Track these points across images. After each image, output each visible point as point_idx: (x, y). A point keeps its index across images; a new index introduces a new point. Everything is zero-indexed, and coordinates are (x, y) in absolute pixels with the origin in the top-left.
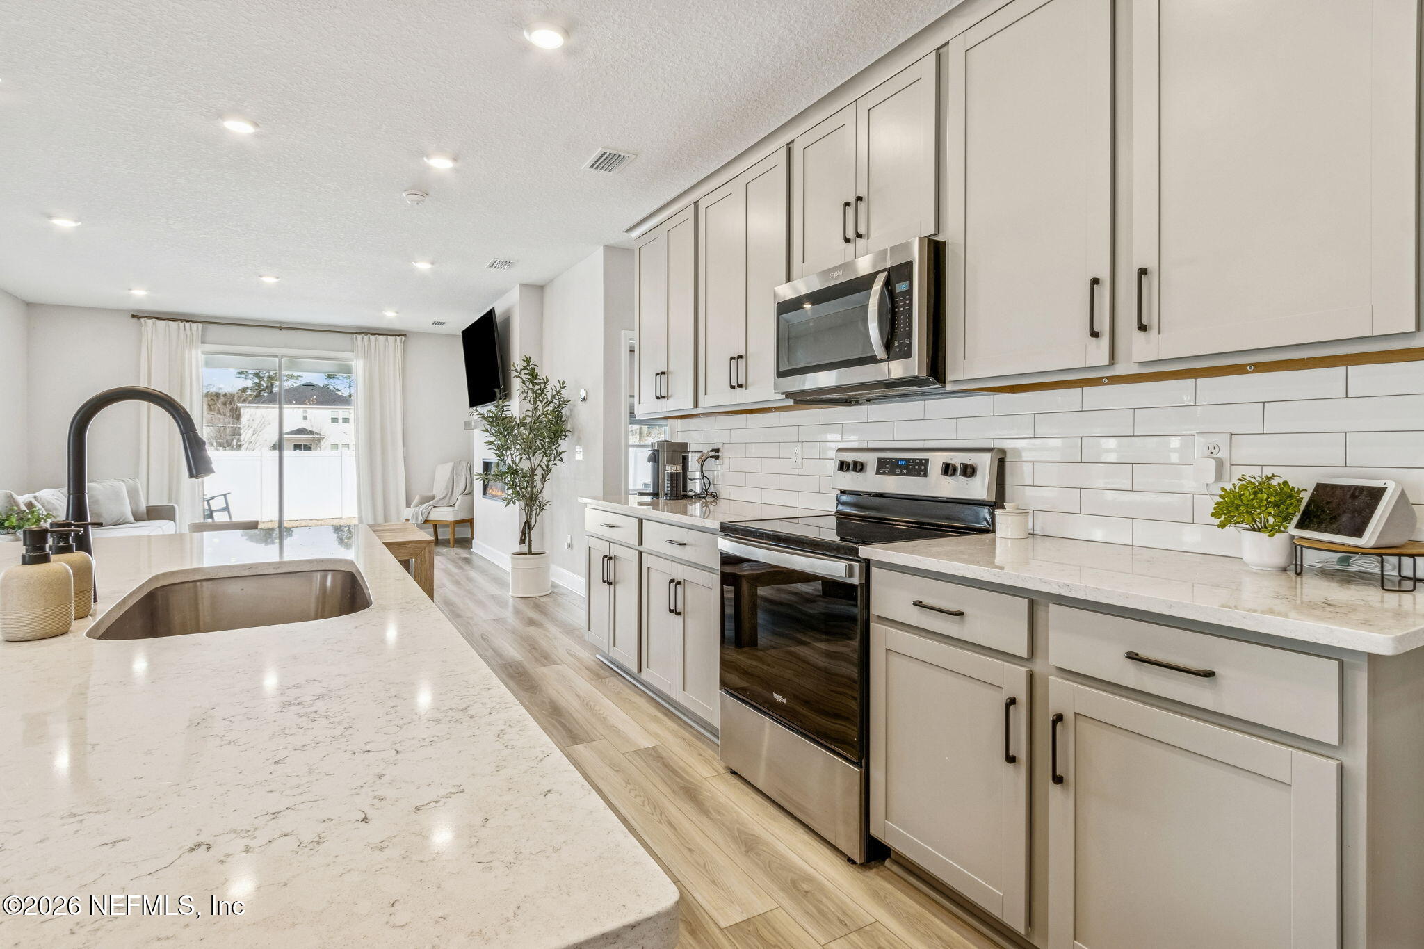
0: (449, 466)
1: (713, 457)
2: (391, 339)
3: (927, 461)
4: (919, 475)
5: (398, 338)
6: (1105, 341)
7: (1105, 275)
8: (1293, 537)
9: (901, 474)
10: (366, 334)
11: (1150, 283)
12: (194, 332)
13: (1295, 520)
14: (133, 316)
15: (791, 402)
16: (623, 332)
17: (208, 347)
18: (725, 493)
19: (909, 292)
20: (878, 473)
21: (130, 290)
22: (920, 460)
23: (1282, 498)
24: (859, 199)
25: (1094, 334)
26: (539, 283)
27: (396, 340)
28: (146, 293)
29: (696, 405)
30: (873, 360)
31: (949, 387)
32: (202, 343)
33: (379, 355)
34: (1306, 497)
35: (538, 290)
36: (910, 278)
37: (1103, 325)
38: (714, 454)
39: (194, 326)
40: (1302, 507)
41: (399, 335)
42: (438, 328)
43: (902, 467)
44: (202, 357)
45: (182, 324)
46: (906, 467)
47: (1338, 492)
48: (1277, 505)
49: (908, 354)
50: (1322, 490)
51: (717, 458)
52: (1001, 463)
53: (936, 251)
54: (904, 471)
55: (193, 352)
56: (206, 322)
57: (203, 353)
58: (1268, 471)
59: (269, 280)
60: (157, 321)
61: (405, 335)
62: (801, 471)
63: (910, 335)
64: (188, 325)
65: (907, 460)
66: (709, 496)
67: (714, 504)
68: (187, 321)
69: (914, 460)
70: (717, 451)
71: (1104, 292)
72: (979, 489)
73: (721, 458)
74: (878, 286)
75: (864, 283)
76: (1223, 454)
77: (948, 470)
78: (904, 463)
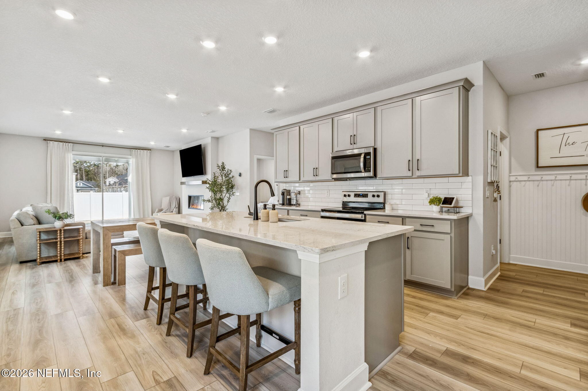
0: (168, 198)
1: (299, 194)
2: (145, 151)
3: (368, 194)
4: (366, 197)
5: (148, 151)
6: (411, 171)
7: (411, 159)
8: (441, 206)
9: (361, 197)
10: (136, 149)
11: (420, 162)
12: (69, 147)
13: (441, 203)
14: (44, 140)
15: (333, 180)
16: (255, 156)
17: (74, 152)
18: (302, 204)
19: (370, 158)
20: (354, 197)
21: (55, 131)
22: (366, 194)
23: (439, 200)
24: (355, 135)
25: (409, 170)
26: (217, 137)
27: (147, 152)
28: (61, 132)
29: (300, 180)
30: (361, 172)
31: (377, 178)
32: (72, 151)
33: (141, 158)
34: (443, 199)
35: (217, 139)
36: (370, 155)
37: (411, 169)
38: (299, 193)
39: (70, 144)
40: (442, 201)
41: (148, 150)
42: (167, 149)
43: (361, 196)
44: (72, 156)
45: (65, 143)
46: (362, 195)
47: (448, 198)
48: (439, 201)
49: (370, 171)
50: (445, 198)
51: (300, 194)
52: (385, 194)
53: (375, 150)
54: (362, 197)
55: (69, 154)
56: (74, 143)
57: (73, 155)
58: (437, 195)
59: (121, 131)
60: (54, 142)
61: (150, 150)
62: (329, 197)
63: (370, 167)
64: (67, 144)
65: (363, 194)
66: (297, 204)
67: (299, 206)
68: (67, 142)
69: (364, 194)
70: (300, 192)
71: (411, 162)
72: (381, 200)
73: (301, 194)
74: (362, 156)
75: (359, 155)
76: (429, 192)
77: (374, 196)
78: (361, 195)
